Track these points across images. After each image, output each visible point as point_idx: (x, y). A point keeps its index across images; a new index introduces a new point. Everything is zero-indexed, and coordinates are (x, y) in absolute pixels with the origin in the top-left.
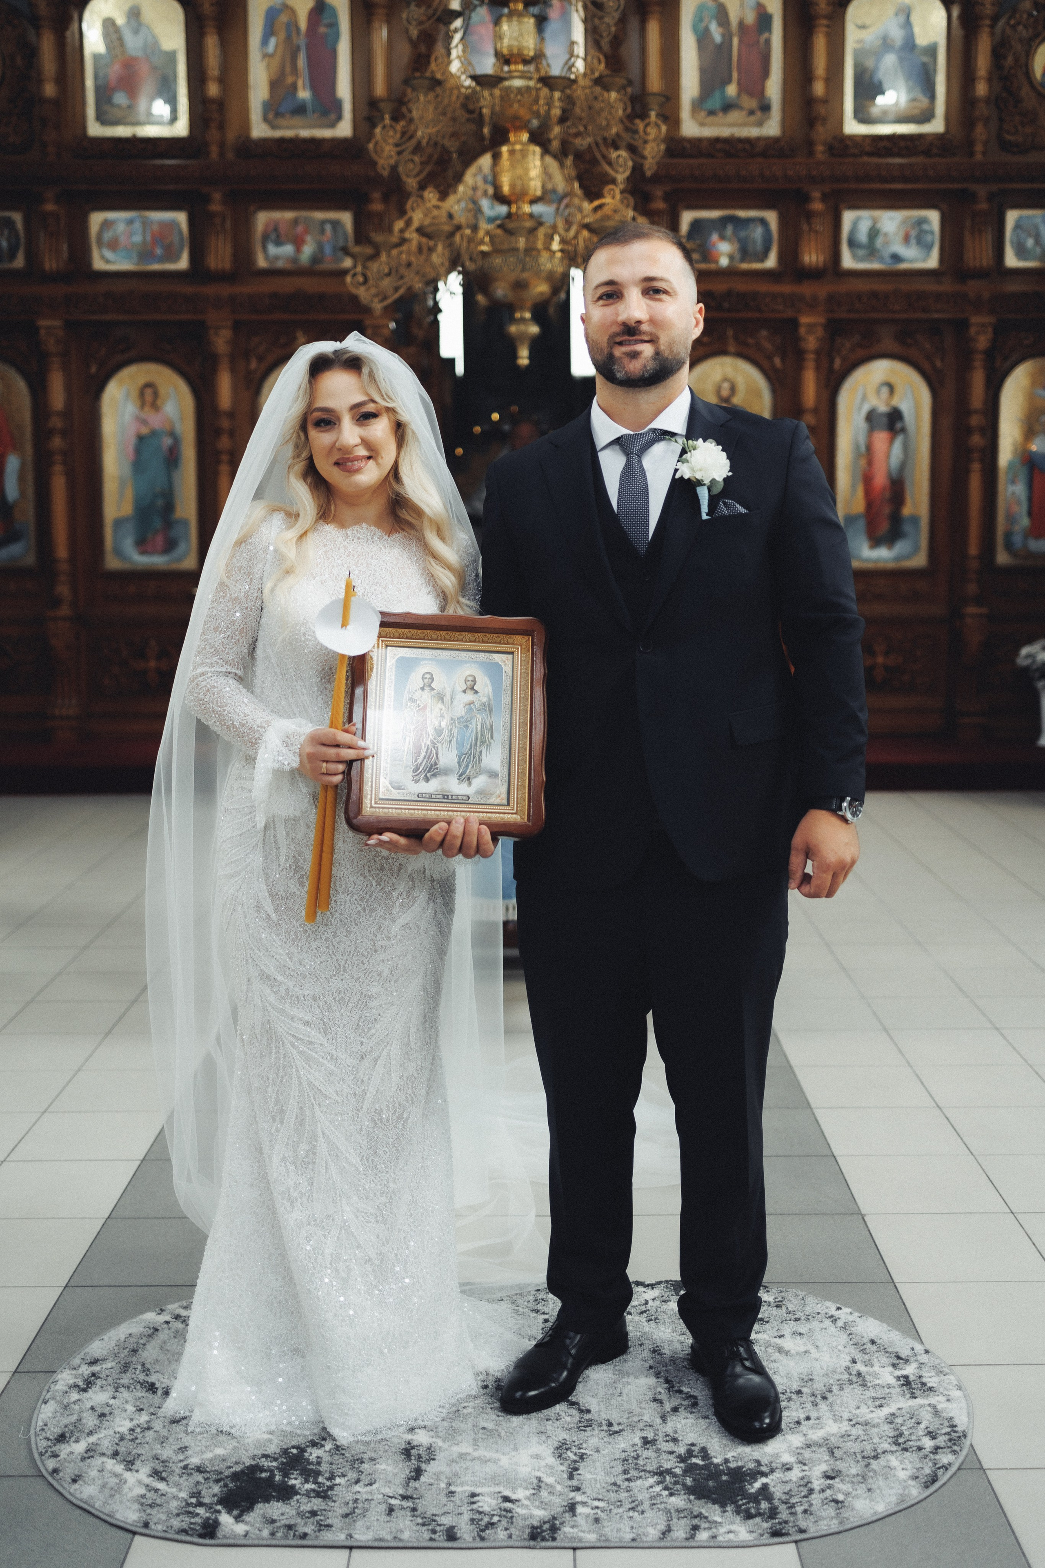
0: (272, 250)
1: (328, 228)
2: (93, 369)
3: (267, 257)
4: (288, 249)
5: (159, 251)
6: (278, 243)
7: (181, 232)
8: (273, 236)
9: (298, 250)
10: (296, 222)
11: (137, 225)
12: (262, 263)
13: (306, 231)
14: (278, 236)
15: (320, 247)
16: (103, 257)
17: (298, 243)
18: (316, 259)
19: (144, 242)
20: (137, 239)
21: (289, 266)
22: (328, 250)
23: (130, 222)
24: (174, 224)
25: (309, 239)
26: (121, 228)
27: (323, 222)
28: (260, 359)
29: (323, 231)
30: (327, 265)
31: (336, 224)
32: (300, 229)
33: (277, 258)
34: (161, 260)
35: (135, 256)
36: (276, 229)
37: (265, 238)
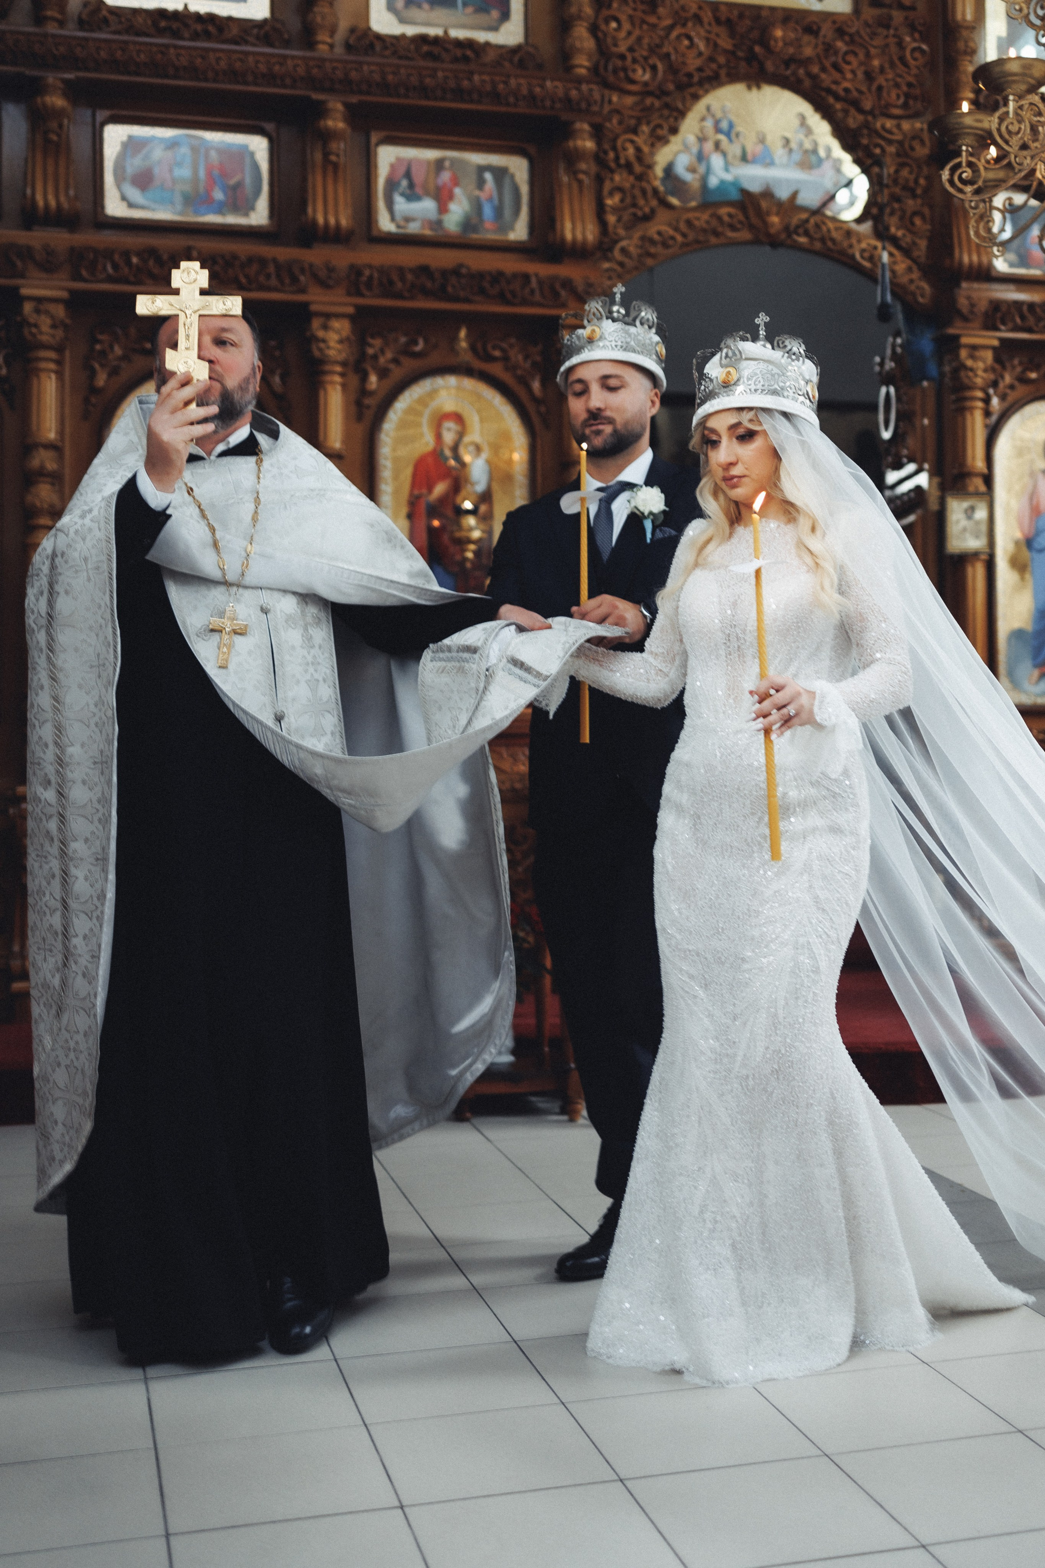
0: (401, 204)
1: (488, 176)
2: (101, 380)
3: (393, 219)
4: (427, 206)
5: (218, 195)
6: (412, 196)
7: (256, 167)
8: (404, 183)
9: (443, 209)
10: (439, 165)
11: (184, 150)
12: (385, 224)
13: (456, 182)
14: (411, 185)
15: (478, 206)
16: (124, 198)
17: (443, 198)
18: (469, 224)
19: (195, 179)
20: (184, 172)
21: (428, 232)
22: (488, 212)
23: (172, 144)
24: (245, 153)
25: (457, 191)
26: (158, 153)
27: (481, 169)
28: (383, 374)
29: (481, 183)
30: (489, 235)
31: (500, 173)
32: (445, 177)
33: (408, 220)
34: (220, 212)
35: (178, 199)
36: (408, 175)
37: (391, 185)
